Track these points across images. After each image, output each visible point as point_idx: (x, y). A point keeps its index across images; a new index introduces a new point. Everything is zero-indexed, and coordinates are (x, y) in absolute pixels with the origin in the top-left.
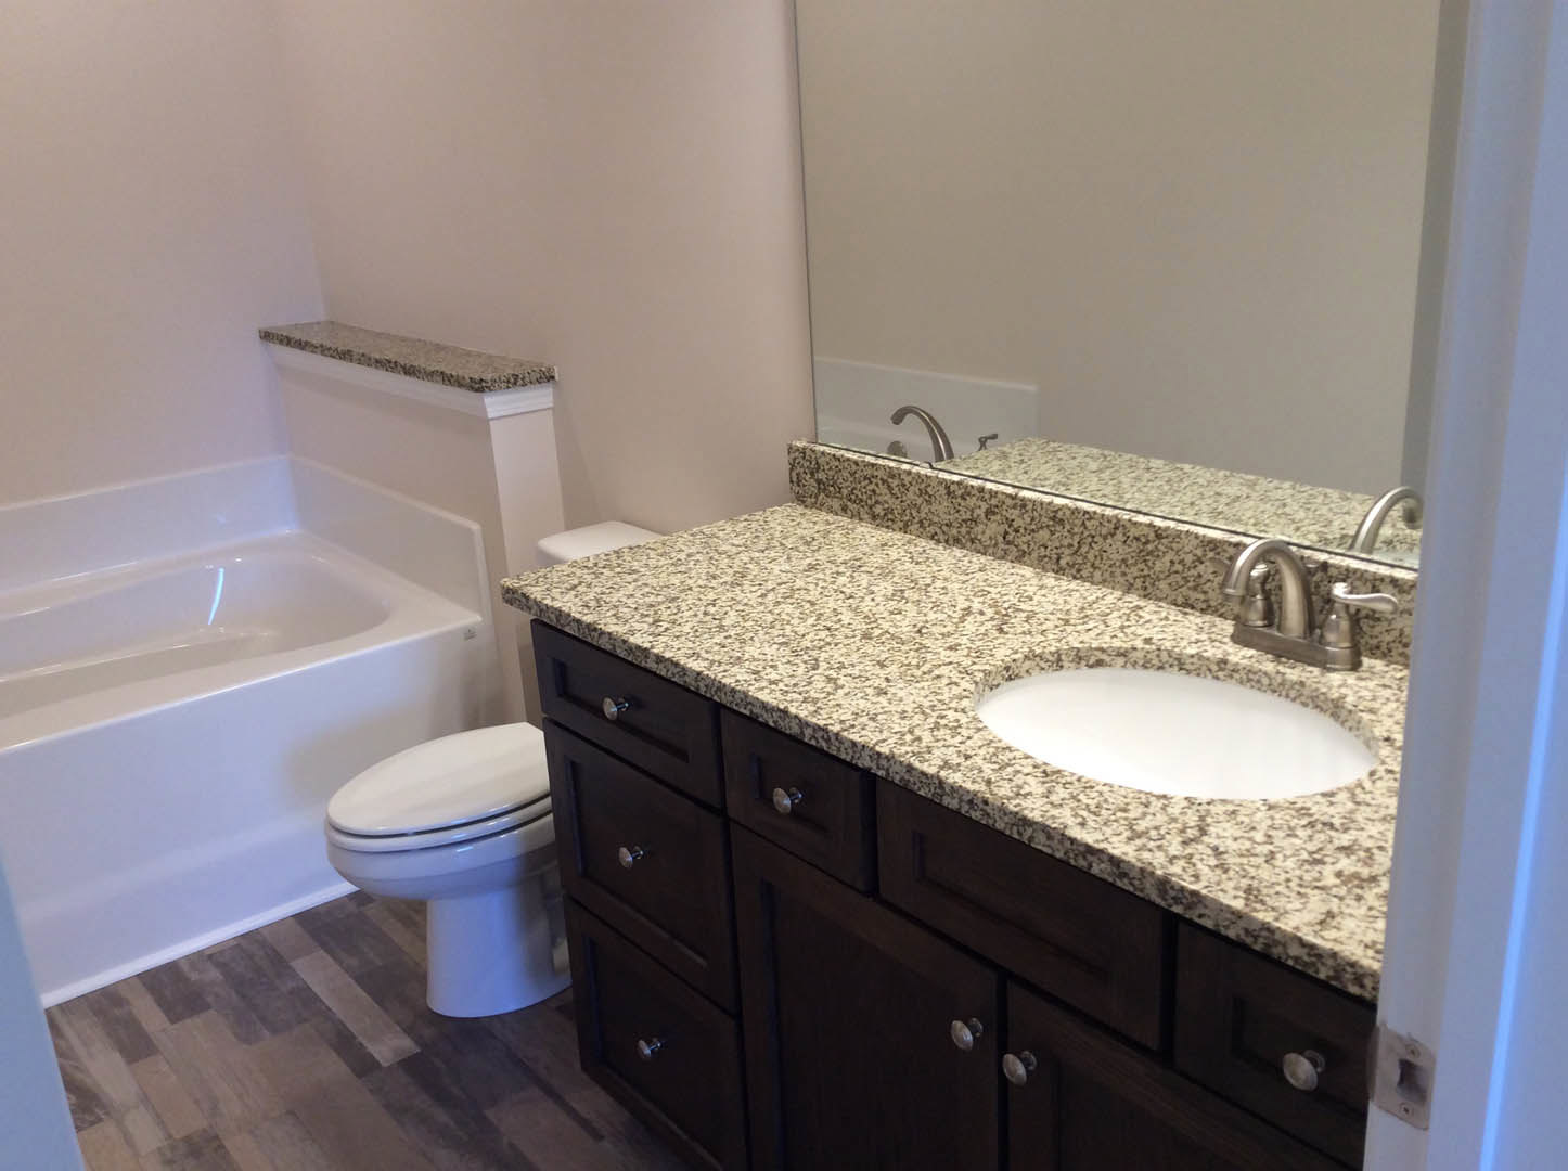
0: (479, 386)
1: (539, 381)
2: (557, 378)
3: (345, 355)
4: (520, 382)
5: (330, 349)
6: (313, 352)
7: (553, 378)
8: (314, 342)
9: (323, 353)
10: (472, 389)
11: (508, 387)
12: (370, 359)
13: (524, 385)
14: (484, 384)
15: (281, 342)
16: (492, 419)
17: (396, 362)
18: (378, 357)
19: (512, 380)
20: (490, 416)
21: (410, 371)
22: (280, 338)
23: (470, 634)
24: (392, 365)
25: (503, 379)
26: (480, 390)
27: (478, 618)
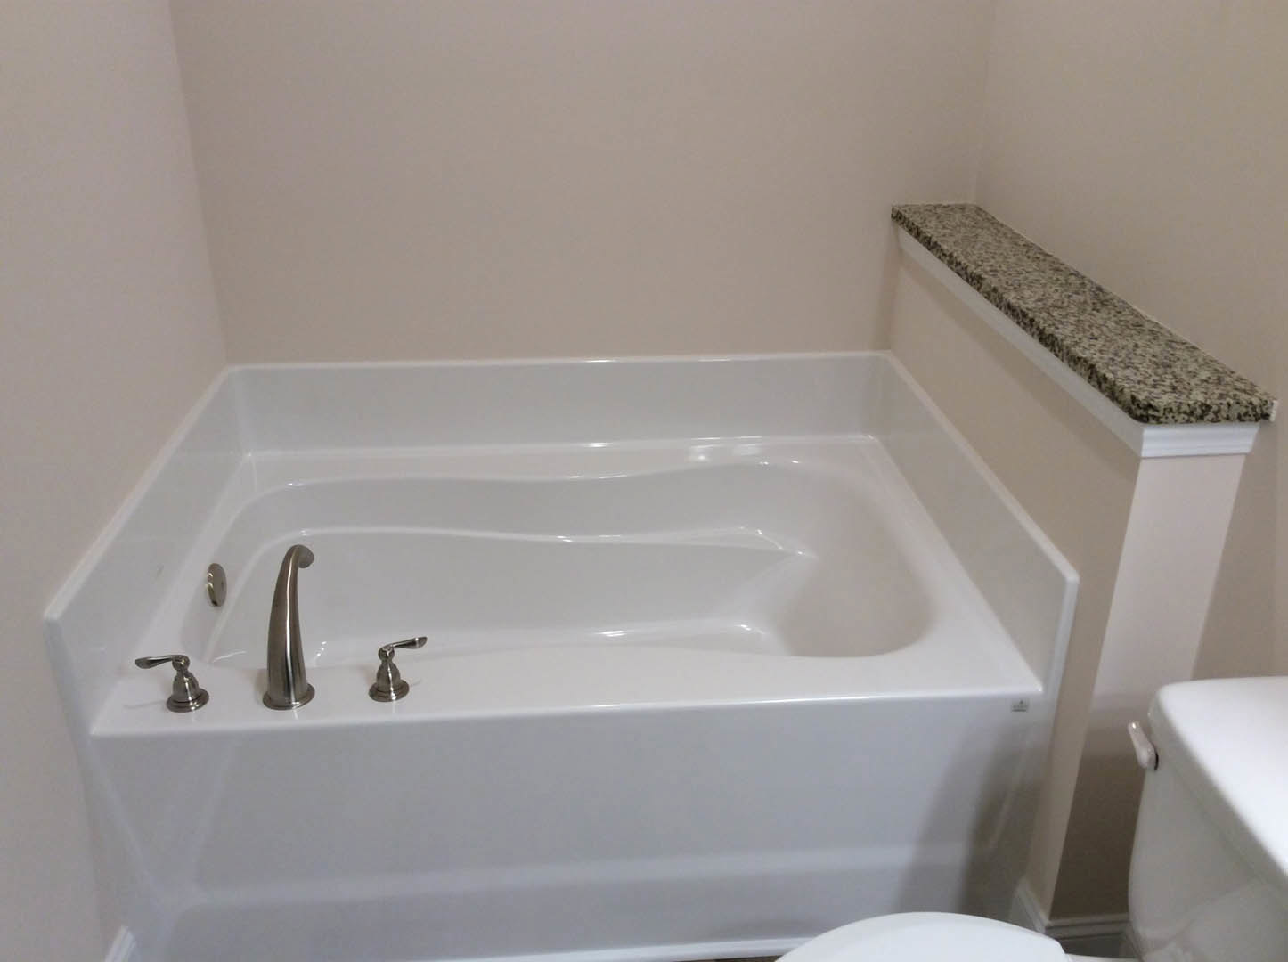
0: (1144, 413)
1: (1240, 418)
2: (1273, 417)
3: (975, 280)
4: (1211, 416)
5: (959, 264)
6: (939, 258)
7: (1266, 416)
8: (945, 247)
9: (950, 264)
10: (1130, 412)
11: (1188, 421)
12: (1001, 299)
13: (1215, 421)
14: (1151, 412)
15: (910, 231)
16: (1145, 458)
17: (1032, 320)
18: (1013, 301)
19: (1199, 412)
20: (1144, 454)
21: (1047, 340)
22: (910, 225)
23: (1020, 706)
24: (1027, 321)
25: (1185, 408)
26: (1143, 419)
27: (1040, 689)
